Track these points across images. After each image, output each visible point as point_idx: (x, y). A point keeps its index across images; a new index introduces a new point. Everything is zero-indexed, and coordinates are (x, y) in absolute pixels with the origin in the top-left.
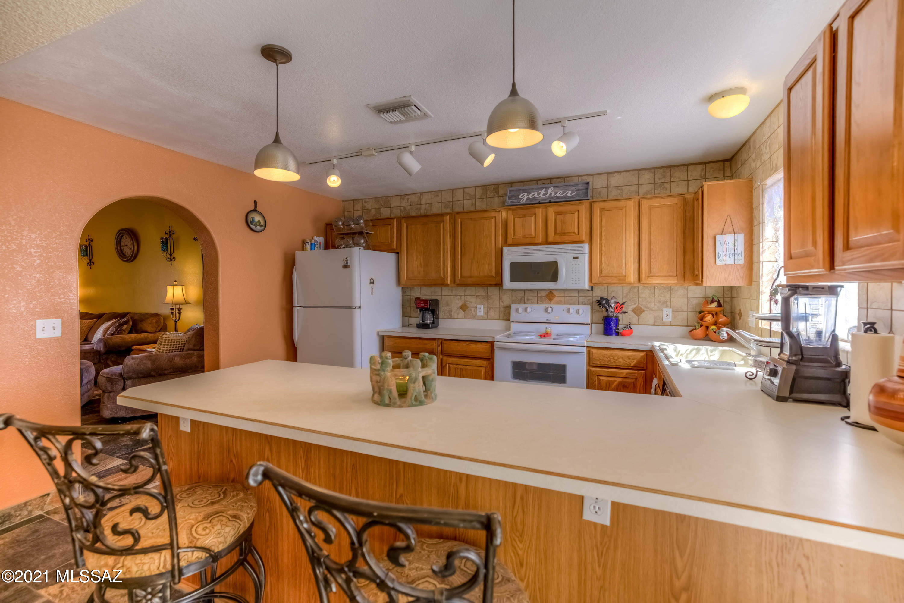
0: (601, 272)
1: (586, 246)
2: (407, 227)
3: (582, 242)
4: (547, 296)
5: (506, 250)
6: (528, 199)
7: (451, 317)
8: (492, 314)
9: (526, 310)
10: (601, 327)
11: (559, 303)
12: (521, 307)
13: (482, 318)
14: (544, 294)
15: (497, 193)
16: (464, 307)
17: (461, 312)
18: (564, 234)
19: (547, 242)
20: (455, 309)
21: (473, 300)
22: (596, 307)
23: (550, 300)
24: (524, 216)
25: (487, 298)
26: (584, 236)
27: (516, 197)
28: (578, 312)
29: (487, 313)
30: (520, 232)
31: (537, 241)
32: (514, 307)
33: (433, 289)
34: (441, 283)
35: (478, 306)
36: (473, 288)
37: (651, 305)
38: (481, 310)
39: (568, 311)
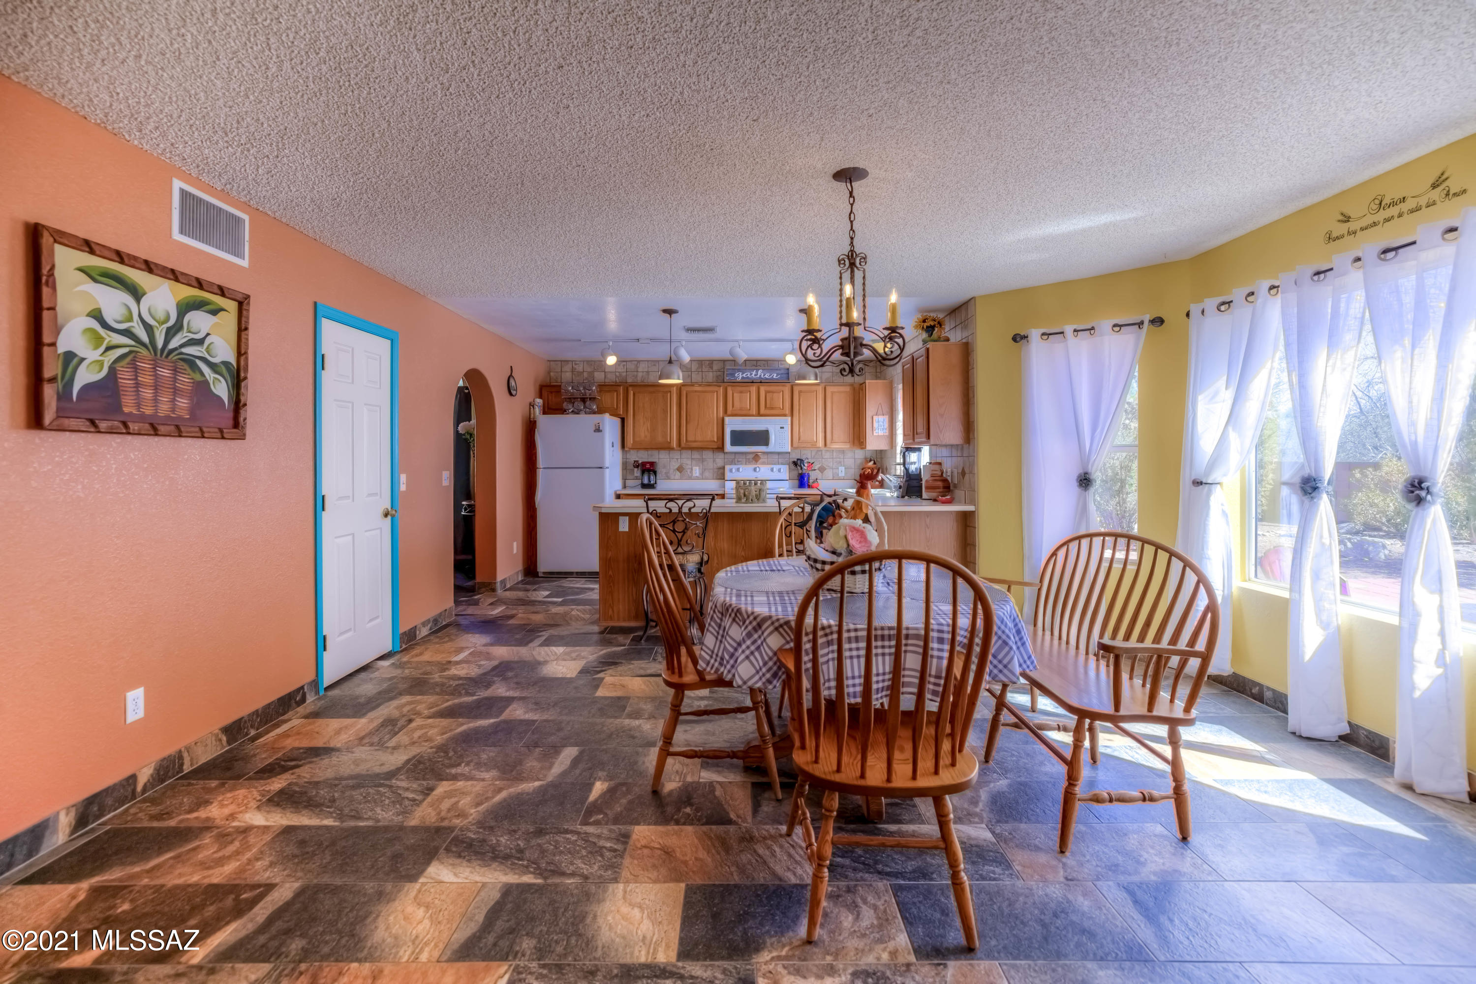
0: (799, 439)
1: (789, 418)
2: (634, 394)
3: (785, 415)
4: (753, 458)
5: (727, 419)
6: (743, 378)
7: (668, 478)
8: (707, 474)
9: (738, 470)
10: (797, 482)
11: (764, 463)
12: (734, 468)
13: (697, 478)
14: (751, 456)
15: (712, 368)
16: (680, 469)
17: (678, 473)
18: (772, 408)
19: (759, 414)
20: (671, 471)
21: (689, 462)
22: (793, 467)
23: (756, 461)
24: (741, 392)
25: (703, 460)
26: (787, 411)
27: (733, 375)
28: (779, 470)
29: (702, 474)
30: (737, 404)
31: (751, 413)
32: (727, 467)
33: (650, 452)
34: (667, 447)
35: (694, 468)
36: (689, 452)
37: (831, 465)
38: (696, 471)
39: (772, 470)
